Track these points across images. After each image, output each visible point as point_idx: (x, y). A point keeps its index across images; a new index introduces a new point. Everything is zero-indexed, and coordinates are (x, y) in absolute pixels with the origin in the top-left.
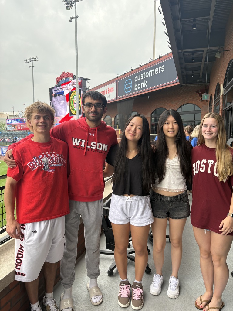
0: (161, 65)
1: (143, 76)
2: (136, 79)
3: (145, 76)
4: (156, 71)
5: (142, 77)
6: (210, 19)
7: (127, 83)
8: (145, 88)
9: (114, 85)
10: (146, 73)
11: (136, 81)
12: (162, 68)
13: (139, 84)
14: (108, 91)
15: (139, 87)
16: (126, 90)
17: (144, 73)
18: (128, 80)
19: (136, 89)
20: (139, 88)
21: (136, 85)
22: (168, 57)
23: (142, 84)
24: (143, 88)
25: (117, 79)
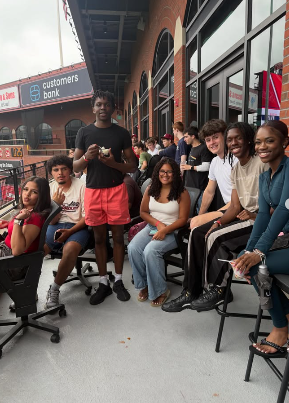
0: (74, 74)
1: (54, 83)
2: (45, 86)
3: (56, 84)
4: (69, 80)
5: (52, 84)
6: (117, 57)
7: (33, 89)
8: (56, 97)
9: (15, 90)
10: (56, 80)
11: (45, 88)
12: (75, 78)
13: (49, 93)
14: (5, 97)
15: (49, 95)
16: (33, 98)
17: (55, 81)
18: (34, 86)
19: (46, 98)
20: (49, 97)
21: (46, 93)
22: (81, 66)
23: (53, 92)
24: (54, 98)
25: (18, 83)
